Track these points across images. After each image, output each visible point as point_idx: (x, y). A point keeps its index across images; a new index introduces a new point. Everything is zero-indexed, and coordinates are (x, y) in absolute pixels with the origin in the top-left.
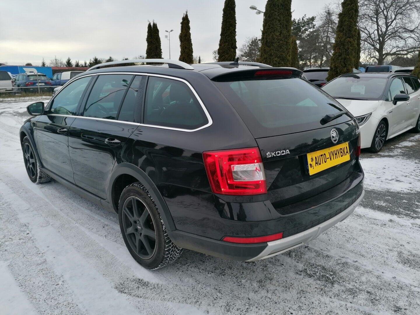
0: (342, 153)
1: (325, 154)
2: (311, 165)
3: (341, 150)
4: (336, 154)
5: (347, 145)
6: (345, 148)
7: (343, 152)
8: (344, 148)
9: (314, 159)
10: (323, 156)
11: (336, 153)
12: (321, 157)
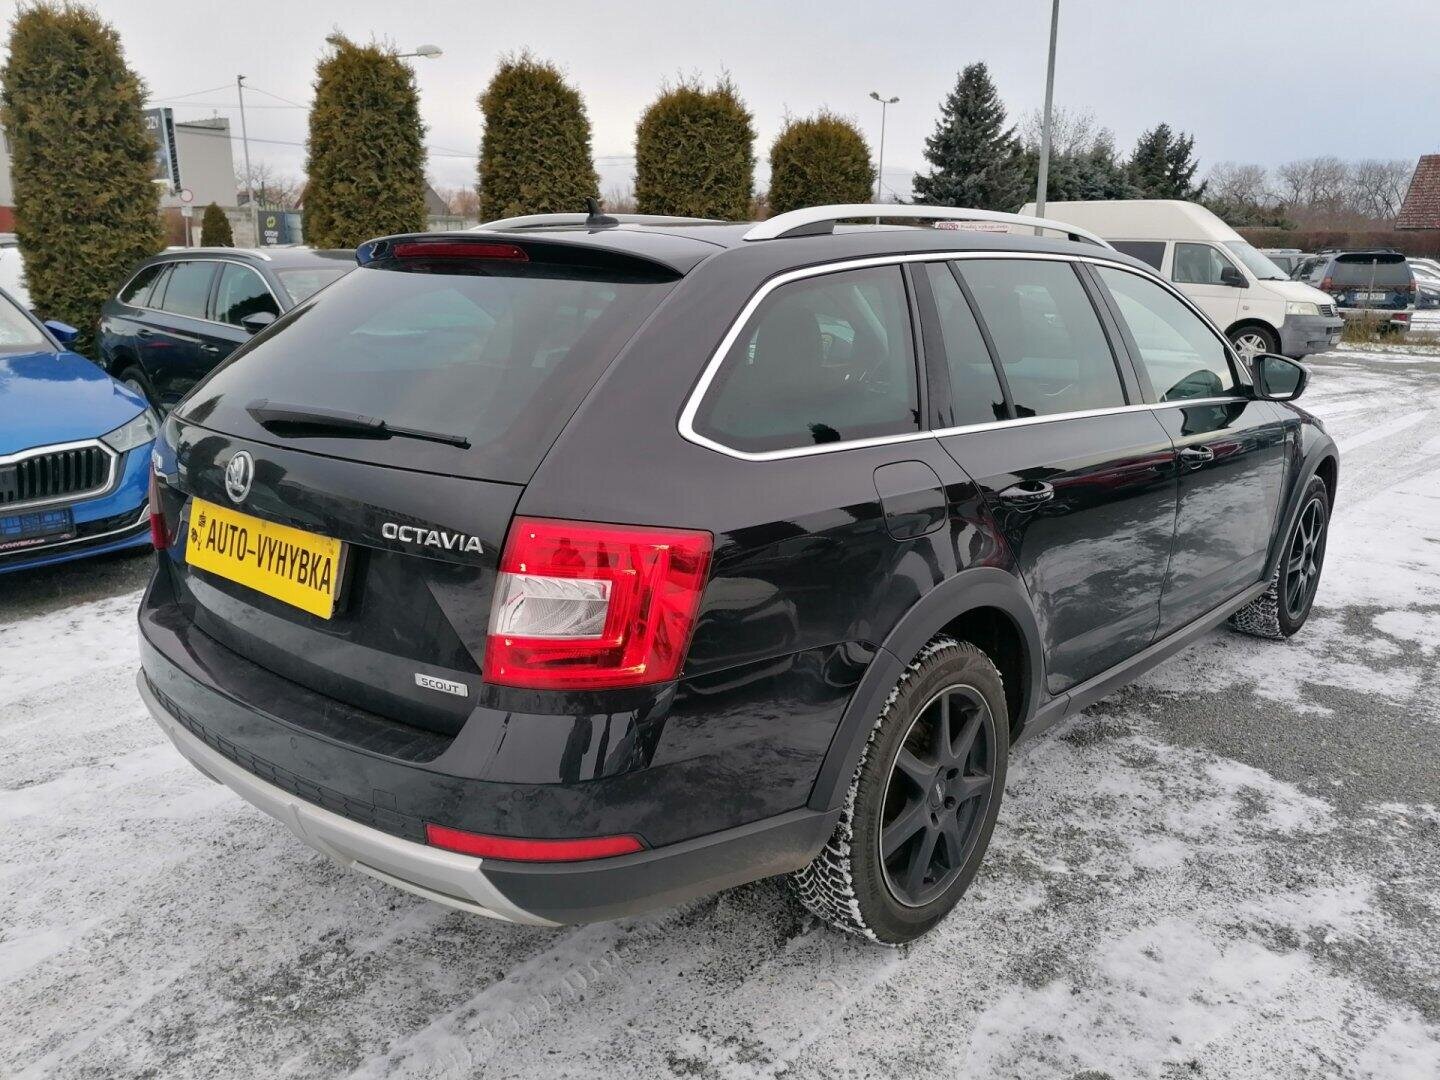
0: (306, 568)
1: (244, 531)
2: (195, 533)
3: (305, 556)
4: (283, 558)
5: (332, 552)
6: (323, 562)
7: (309, 568)
8: (320, 557)
9: (208, 523)
10: (237, 534)
11: (283, 554)
12: (230, 532)
